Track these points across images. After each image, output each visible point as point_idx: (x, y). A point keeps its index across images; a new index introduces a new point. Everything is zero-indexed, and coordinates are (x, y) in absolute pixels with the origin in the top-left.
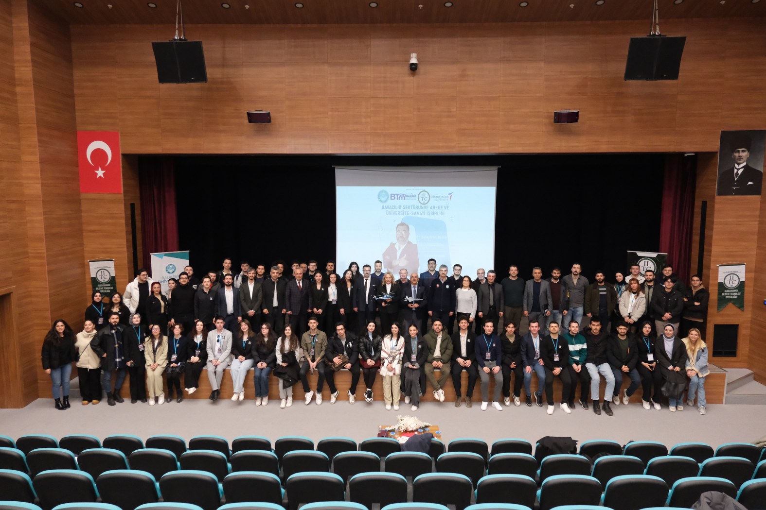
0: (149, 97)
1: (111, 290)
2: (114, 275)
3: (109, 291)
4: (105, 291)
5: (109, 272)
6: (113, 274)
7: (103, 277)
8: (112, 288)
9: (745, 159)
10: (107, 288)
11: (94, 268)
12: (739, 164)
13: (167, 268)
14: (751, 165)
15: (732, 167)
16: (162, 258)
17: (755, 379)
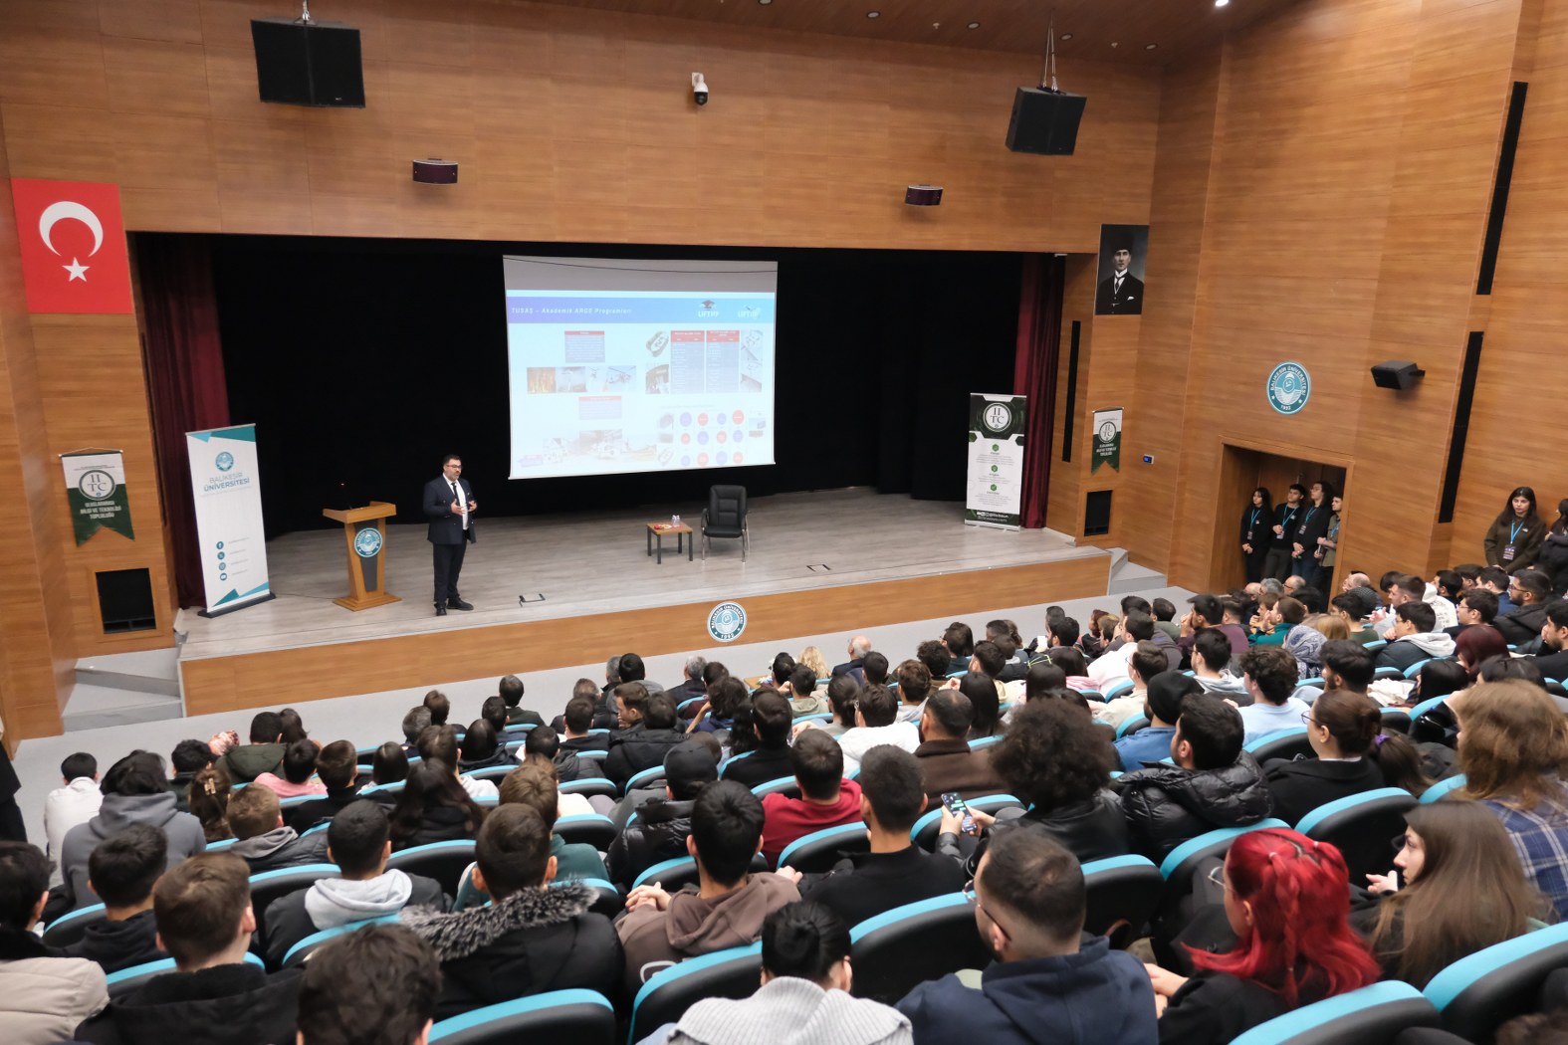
0: (183, 115)
1: (115, 512)
2: (123, 482)
3: (112, 515)
4: (103, 516)
5: (111, 477)
6: (120, 480)
7: (95, 487)
8: (118, 508)
9: (1126, 264)
10: (105, 510)
11: (74, 471)
12: (1119, 272)
13: (218, 460)
14: (1132, 274)
15: (1111, 275)
16: (207, 441)
17: (1129, 560)
